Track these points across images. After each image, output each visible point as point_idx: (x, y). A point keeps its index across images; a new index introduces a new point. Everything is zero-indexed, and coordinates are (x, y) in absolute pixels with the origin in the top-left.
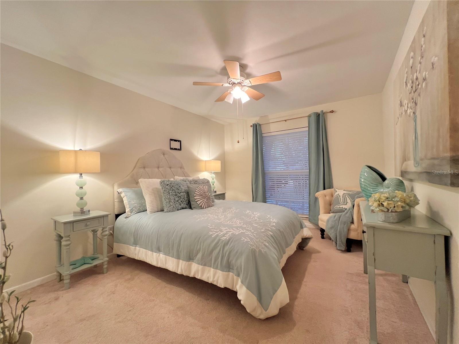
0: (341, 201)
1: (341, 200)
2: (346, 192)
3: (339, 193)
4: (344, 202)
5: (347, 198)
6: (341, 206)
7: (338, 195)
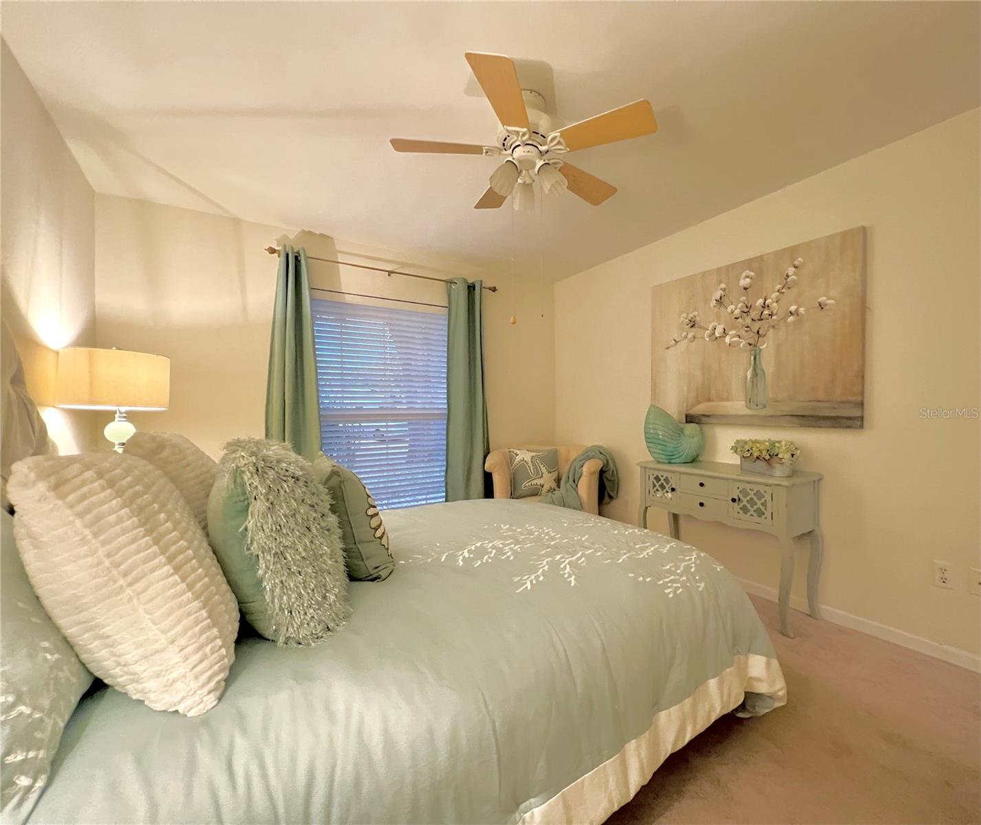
0: (532, 471)
1: (532, 469)
2: (534, 454)
3: (524, 456)
4: (538, 474)
5: (540, 464)
6: (534, 482)
7: (523, 460)
